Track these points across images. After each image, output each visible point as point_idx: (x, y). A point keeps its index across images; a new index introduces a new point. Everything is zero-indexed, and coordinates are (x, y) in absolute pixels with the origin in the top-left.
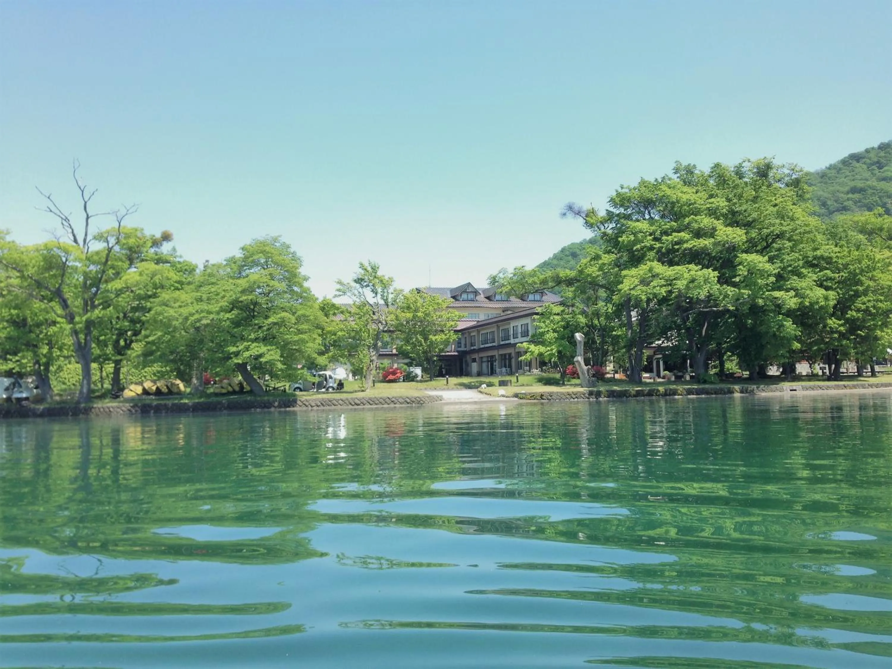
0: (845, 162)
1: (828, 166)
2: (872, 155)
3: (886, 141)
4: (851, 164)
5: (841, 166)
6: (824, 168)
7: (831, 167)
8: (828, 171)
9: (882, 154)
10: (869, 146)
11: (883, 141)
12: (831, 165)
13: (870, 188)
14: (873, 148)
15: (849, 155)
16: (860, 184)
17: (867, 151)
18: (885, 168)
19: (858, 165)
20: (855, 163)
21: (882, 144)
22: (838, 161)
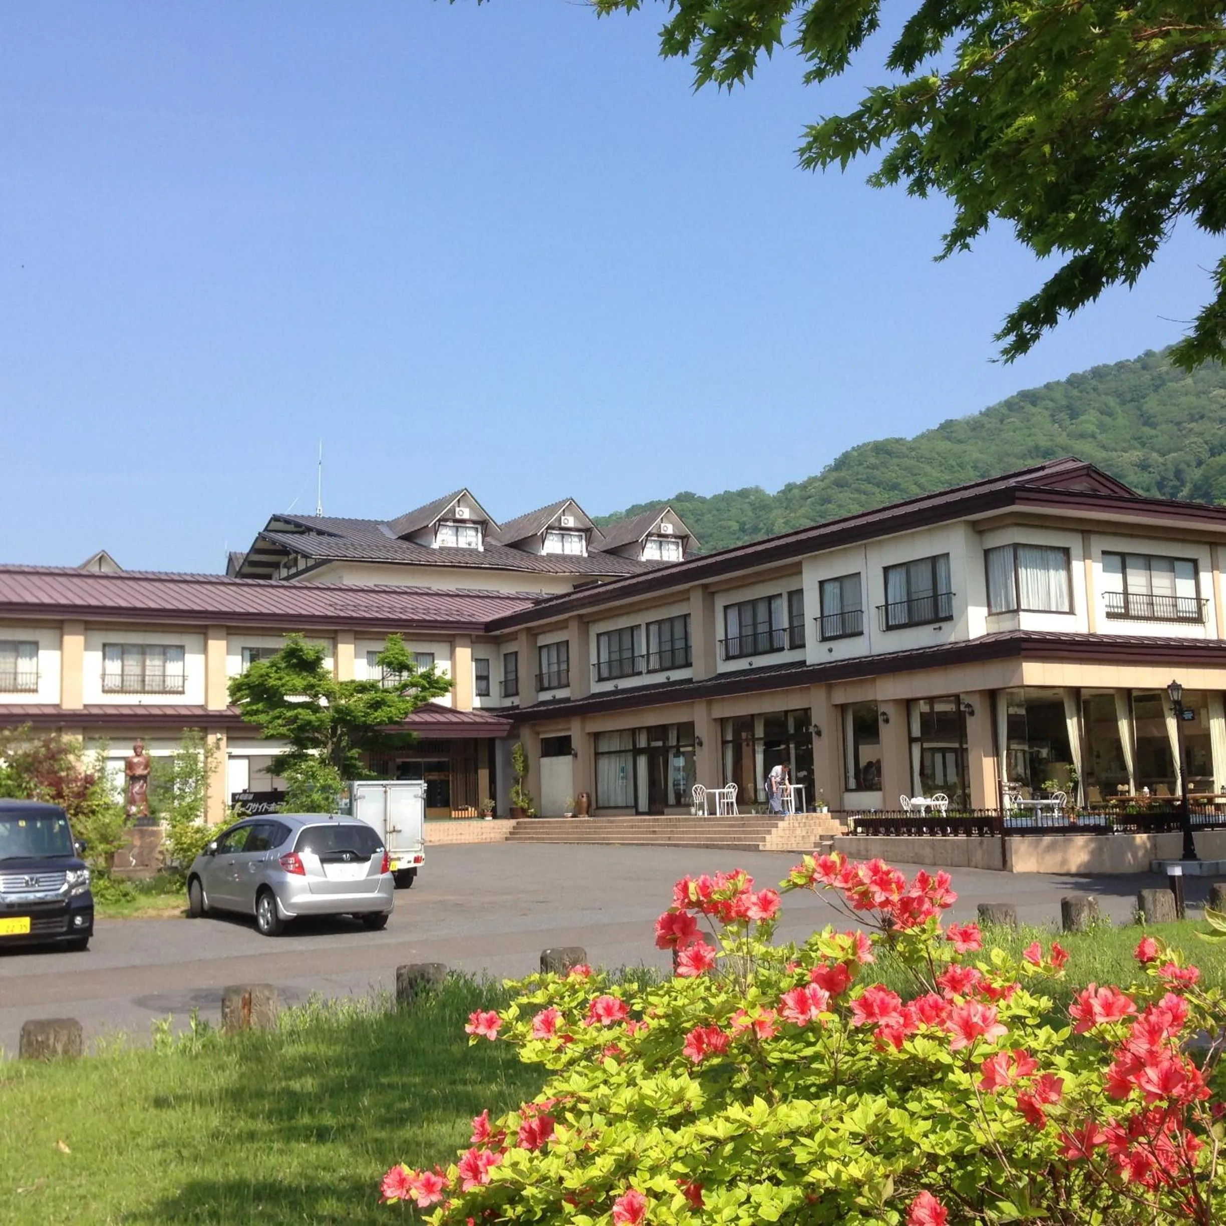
0: (1010, 405)
1: (983, 410)
2: (1058, 395)
3: (1081, 372)
4: (1023, 408)
5: (1005, 411)
6: (977, 413)
7: (988, 413)
8: (985, 420)
9: (1075, 393)
10: (1052, 379)
11: (1075, 372)
12: (988, 409)
13: (1063, 449)
14: (1058, 383)
15: (1019, 393)
16: (1044, 443)
17: (1048, 387)
18: (1083, 418)
19: (1034, 410)
20: (1029, 408)
21: (1073, 375)
22: (999, 403)
